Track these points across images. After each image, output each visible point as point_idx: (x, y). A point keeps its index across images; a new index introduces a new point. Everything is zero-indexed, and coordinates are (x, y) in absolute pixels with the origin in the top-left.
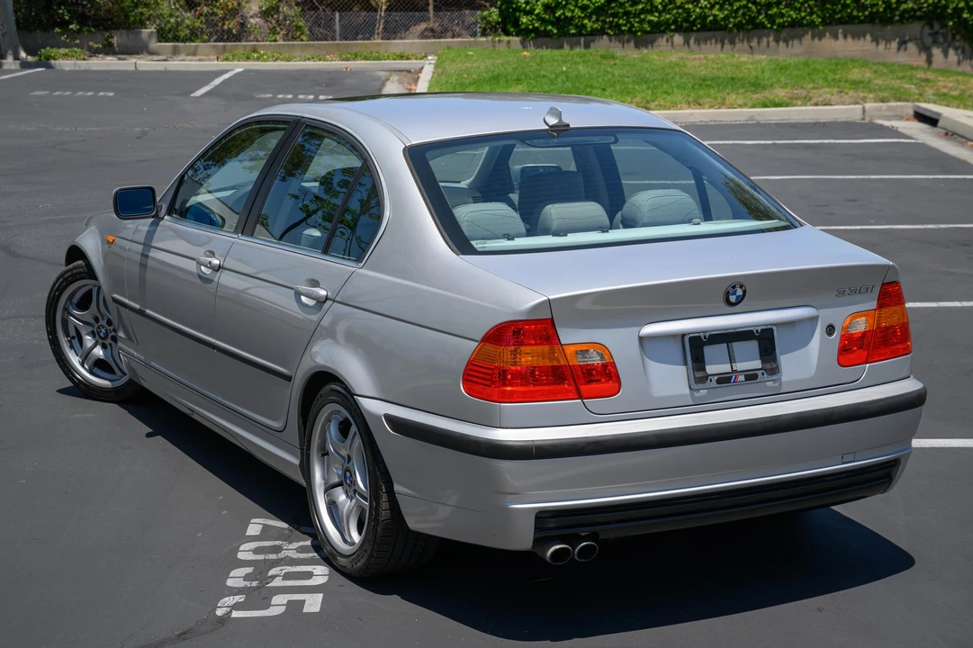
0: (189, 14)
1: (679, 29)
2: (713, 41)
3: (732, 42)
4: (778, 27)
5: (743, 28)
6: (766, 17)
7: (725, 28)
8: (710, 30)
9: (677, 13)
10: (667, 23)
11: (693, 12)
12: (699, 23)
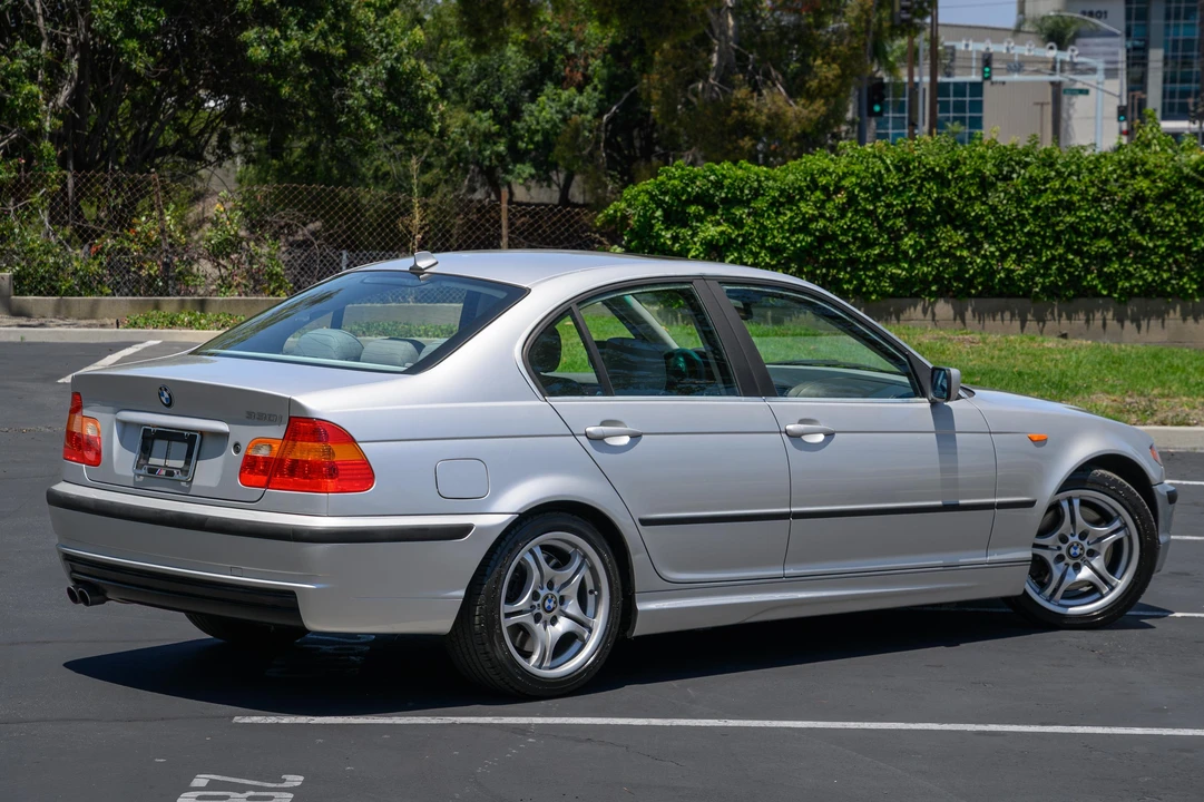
0: (78, 251)
1: (944, 292)
2: (1007, 315)
3: (1041, 319)
4: (1121, 295)
5: (1058, 296)
6: (1099, 276)
7: (1027, 294)
8: (1000, 295)
9: (942, 264)
10: (924, 282)
11: (971, 263)
12: (980, 284)
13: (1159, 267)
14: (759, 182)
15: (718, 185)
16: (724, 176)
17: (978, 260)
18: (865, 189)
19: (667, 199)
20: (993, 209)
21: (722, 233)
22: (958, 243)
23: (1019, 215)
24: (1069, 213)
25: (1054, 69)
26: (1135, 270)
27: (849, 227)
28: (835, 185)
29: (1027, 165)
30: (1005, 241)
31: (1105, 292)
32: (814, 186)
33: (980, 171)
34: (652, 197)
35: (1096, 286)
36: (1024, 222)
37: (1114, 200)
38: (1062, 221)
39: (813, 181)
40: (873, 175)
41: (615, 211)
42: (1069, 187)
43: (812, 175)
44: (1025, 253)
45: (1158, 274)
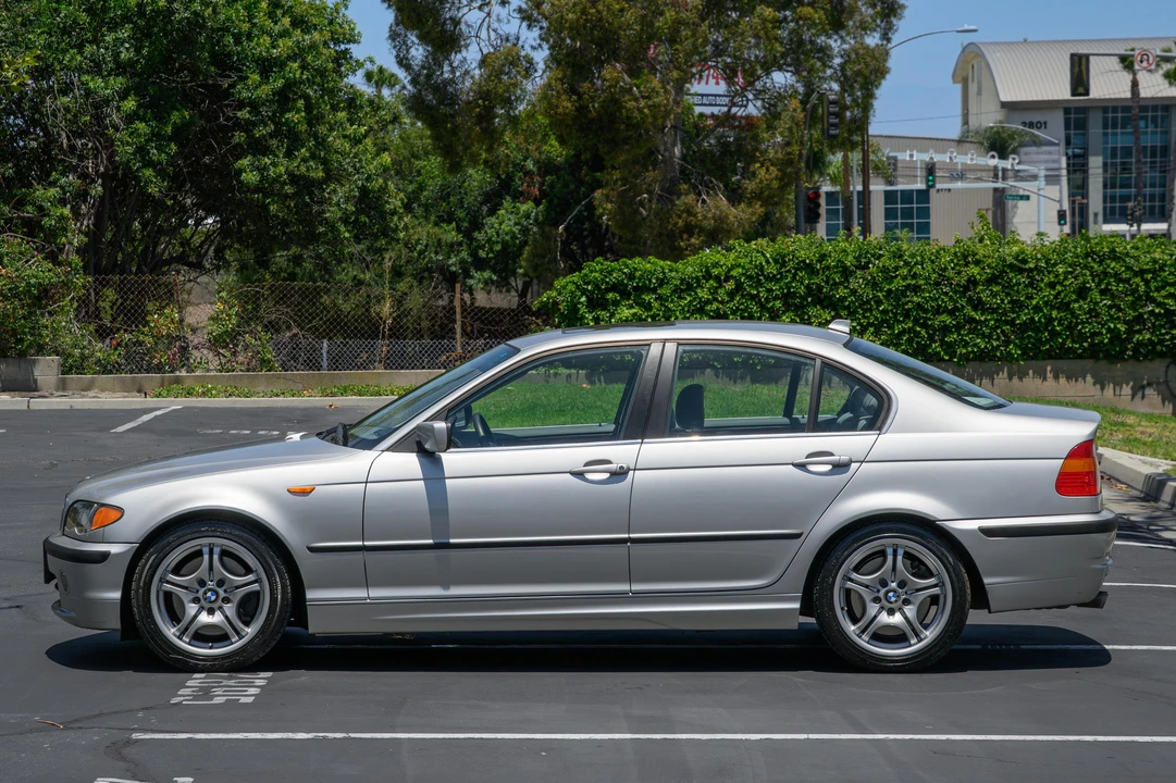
4: (960, 360)
6: (941, 345)
13: (990, 337)
14: (664, 273)
15: (631, 277)
16: (636, 269)
18: (750, 278)
19: (590, 288)
20: (854, 292)
21: (635, 314)
22: (826, 320)
23: (875, 296)
24: (916, 294)
25: (996, 176)
26: (970, 339)
27: (737, 308)
28: (725, 275)
29: (881, 256)
30: (864, 317)
31: (947, 358)
32: (708, 276)
33: (843, 262)
34: (578, 287)
35: (939, 353)
36: (879, 303)
37: (952, 284)
38: (910, 301)
39: (708, 271)
40: (756, 267)
41: (548, 299)
42: (915, 273)
43: (707, 268)
44: (882, 326)
45: (989, 342)
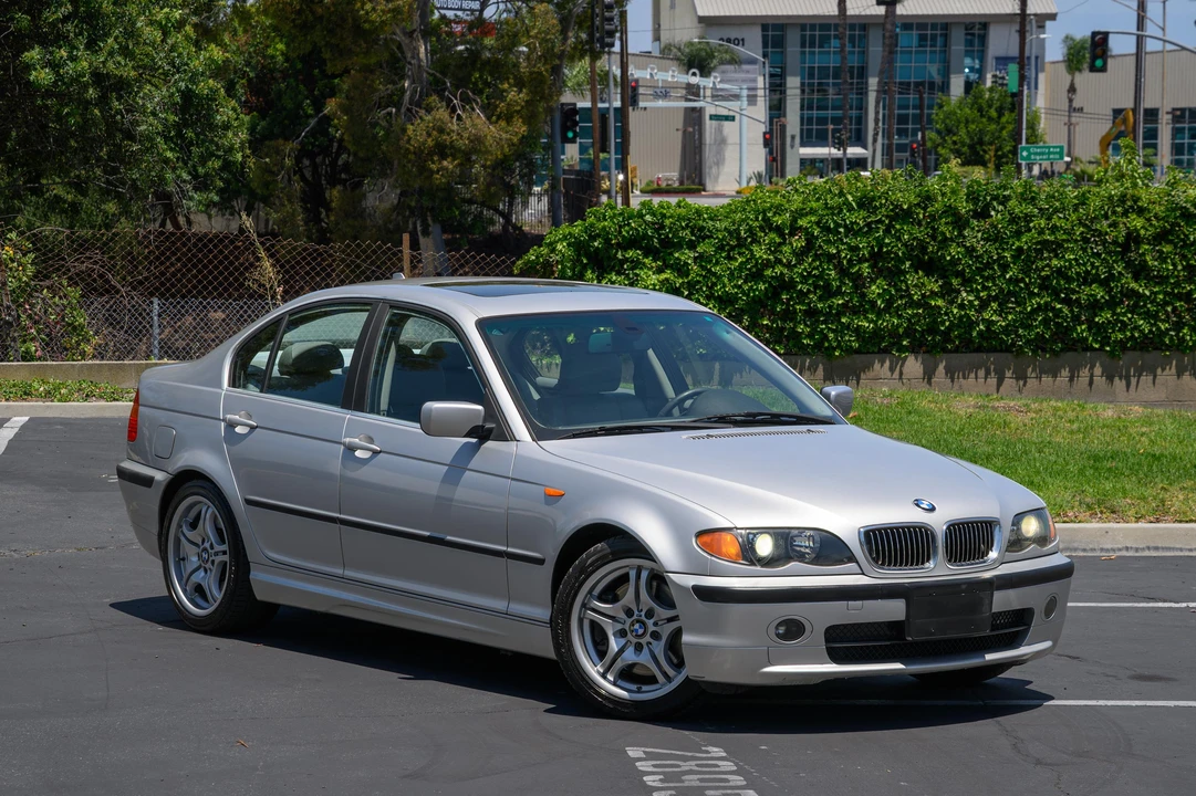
1: (917, 347)
2: (981, 373)
3: (1021, 376)
4: (1114, 348)
5: (1044, 350)
6: (1089, 329)
7: (1007, 348)
8: (979, 350)
9: (914, 315)
10: (893, 335)
11: (946, 314)
12: (956, 337)
13: (1156, 317)
15: (658, 226)
16: (664, 215)
17: (955, 311)
18: (826, 229)
19: (597, 243)
20: (970, 251)
21: (667, 279)
22: (932, 292)
23: (1001, 258)
24: (1056, 256)
26: (1130, 319)
27: (809, 274)
28: (791, 225)
29: (1007, 198)
30: (985, 288)
31: (1097, 346)
32: (767, 227)
33: (953, 208)
34: (579, 242)
35: (1086, 339)
36: (1005, 268)
37: (1105, 241)
38: (1048, 265)
39: (767, 220)
40: (835, 214)
41: (537, 257)
42: (1055, 225)
43: (764, 214)
44: (1008, 302)
45: (1155, 324)
